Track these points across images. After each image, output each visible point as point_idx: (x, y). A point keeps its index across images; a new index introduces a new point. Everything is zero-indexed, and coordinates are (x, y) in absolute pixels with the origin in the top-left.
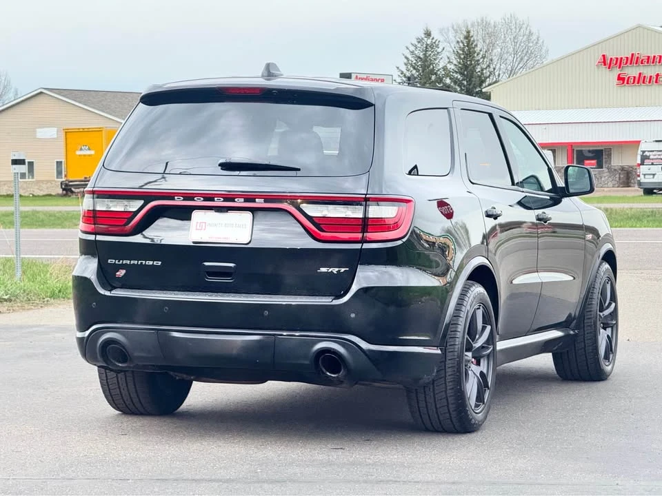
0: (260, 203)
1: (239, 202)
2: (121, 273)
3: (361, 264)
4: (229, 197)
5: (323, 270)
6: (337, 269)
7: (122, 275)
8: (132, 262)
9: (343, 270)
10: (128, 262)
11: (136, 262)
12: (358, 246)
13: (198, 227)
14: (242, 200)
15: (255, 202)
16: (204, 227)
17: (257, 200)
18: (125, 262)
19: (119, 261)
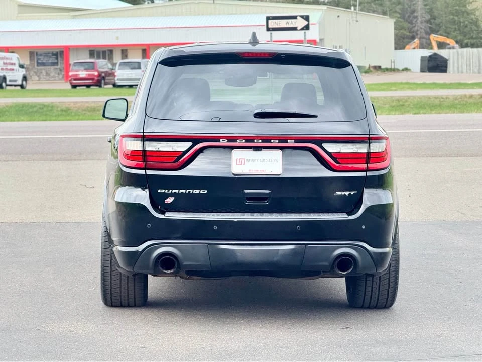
0: (291, 143)
1: (275, 143)
2: (170, 200)
3: (365, 188)
4: (267, 139)
5: (339, 193)
6: (349, 192)
7: (171, 201)
8: (181, 191)
9: (353, 193)
10: (177, 191)
11: (184, 191)
12: (363, 174)
13: (238, 163)
14: (277, 141)
15: (287, 142)
16: (243, 163)
17: (289, 141)
18: (173, 191)
19: (168, 191)
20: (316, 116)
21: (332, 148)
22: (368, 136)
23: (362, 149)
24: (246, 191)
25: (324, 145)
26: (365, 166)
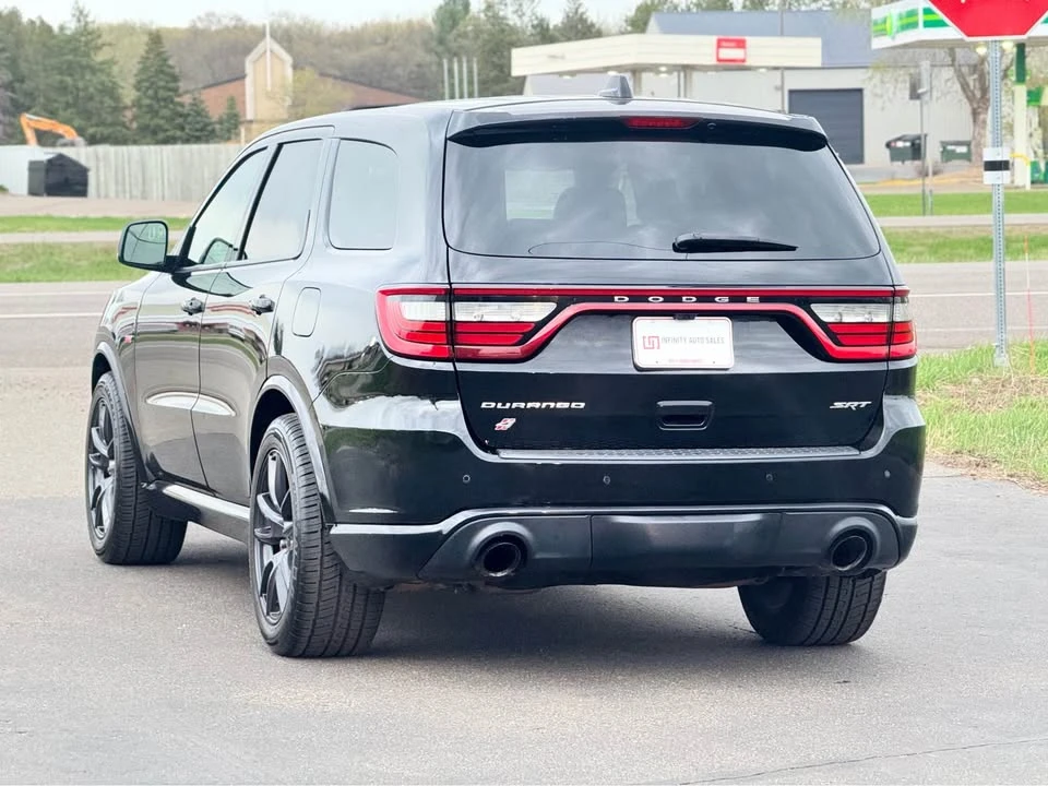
0: (753, 303)
1: (722, 303)
2: (506, 424)
3: (888, 394)
4: (706, 296)
5: (838, 405)
6: (856, 404)
7: (508, 426)
8: (530, 405)
9: (864, 404)
10: (522, 405)
11: (537, 405)
12: (881, 367)
13: (647, 345)
14: (726, 299)
15: (745, 301)
16: (656, 345)
17: (749, 299)
18: (515, 405)
19: (504, 405)
20: (793, 249)
21: (828, 313)
22: (892, 289)
23: (880, 315)
24: (662, 404)
25: (815, 307)
26: (884, 350)
